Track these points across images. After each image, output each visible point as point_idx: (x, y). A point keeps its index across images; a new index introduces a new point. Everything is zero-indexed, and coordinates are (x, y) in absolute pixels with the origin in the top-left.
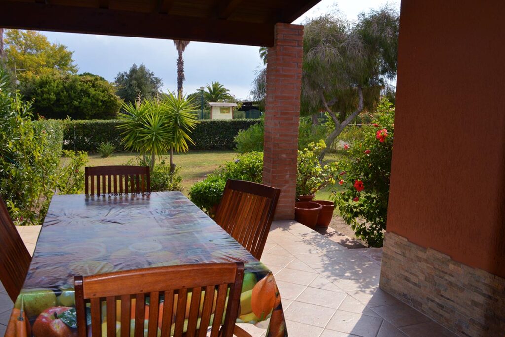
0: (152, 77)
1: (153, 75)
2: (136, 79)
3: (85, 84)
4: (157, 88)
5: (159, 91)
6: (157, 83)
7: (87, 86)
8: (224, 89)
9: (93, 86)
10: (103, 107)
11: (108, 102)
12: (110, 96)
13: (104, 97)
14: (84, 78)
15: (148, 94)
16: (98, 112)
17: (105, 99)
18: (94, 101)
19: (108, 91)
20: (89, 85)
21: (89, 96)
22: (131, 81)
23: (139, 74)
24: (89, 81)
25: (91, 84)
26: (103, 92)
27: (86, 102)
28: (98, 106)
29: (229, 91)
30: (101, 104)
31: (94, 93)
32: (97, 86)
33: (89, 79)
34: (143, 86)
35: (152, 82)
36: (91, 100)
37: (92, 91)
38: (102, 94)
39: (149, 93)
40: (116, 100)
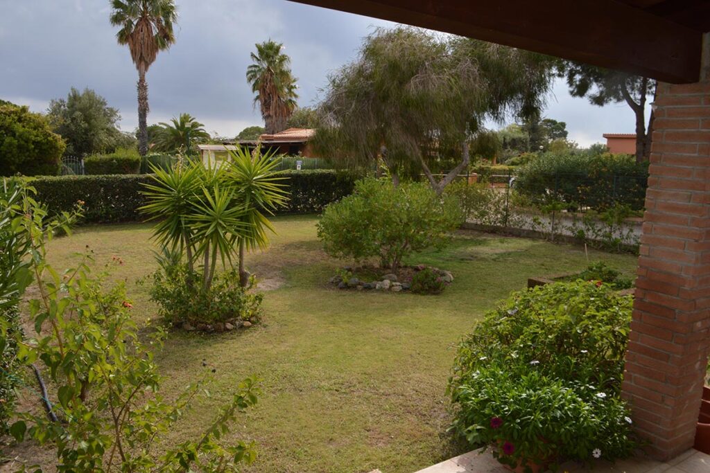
0: (104, 107)
1: (105, 104)
2: (80, 110)
3: (7, 117)
4: (112, 123)
5: (116, 127)
6: (111, 116)
7: (11, 120)
8: (196, 123)
9: (20, 120)
10: (37, 151)
11: (43, 144)
12: (47, 135)
13: (37, 136)
14: (5, 108)
15: (101, 131)
16: (29, 158)
17: (39, 139)
18: (23, 143)
19: (42, 127)
20: (13, 119)
21: (14, 135)
22: (73, 112)
23: (85, 102)
24: (13, 112)
25: (16, 118)
26: (35, 129)
27: (10, 144)
28: (28, 150)
29: (202, 125)
30: (33, 146)
31: (21, 130)
32: (25, 120)
33: (12, 110)
34: (93, 120)
35: (105, 114)
36: (18, 141)
37: (19, 128)
38: (35, 132)
39: (103, 129)
40: (56, 141)
